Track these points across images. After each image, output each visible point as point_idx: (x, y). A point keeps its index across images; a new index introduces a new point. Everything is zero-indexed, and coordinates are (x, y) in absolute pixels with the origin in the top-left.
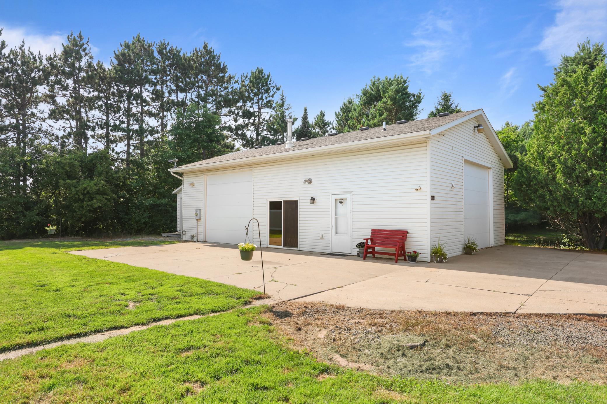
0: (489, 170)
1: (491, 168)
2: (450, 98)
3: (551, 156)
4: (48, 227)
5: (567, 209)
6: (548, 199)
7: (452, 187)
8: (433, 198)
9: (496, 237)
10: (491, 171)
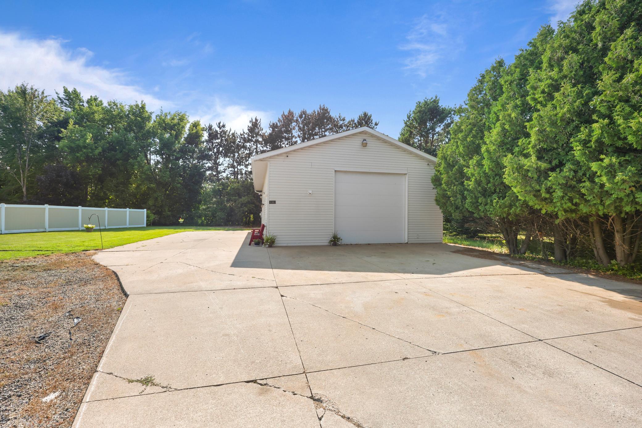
7: (309, 194)
8: (273, 202)
9: (416, 235)
10: (407, 176)
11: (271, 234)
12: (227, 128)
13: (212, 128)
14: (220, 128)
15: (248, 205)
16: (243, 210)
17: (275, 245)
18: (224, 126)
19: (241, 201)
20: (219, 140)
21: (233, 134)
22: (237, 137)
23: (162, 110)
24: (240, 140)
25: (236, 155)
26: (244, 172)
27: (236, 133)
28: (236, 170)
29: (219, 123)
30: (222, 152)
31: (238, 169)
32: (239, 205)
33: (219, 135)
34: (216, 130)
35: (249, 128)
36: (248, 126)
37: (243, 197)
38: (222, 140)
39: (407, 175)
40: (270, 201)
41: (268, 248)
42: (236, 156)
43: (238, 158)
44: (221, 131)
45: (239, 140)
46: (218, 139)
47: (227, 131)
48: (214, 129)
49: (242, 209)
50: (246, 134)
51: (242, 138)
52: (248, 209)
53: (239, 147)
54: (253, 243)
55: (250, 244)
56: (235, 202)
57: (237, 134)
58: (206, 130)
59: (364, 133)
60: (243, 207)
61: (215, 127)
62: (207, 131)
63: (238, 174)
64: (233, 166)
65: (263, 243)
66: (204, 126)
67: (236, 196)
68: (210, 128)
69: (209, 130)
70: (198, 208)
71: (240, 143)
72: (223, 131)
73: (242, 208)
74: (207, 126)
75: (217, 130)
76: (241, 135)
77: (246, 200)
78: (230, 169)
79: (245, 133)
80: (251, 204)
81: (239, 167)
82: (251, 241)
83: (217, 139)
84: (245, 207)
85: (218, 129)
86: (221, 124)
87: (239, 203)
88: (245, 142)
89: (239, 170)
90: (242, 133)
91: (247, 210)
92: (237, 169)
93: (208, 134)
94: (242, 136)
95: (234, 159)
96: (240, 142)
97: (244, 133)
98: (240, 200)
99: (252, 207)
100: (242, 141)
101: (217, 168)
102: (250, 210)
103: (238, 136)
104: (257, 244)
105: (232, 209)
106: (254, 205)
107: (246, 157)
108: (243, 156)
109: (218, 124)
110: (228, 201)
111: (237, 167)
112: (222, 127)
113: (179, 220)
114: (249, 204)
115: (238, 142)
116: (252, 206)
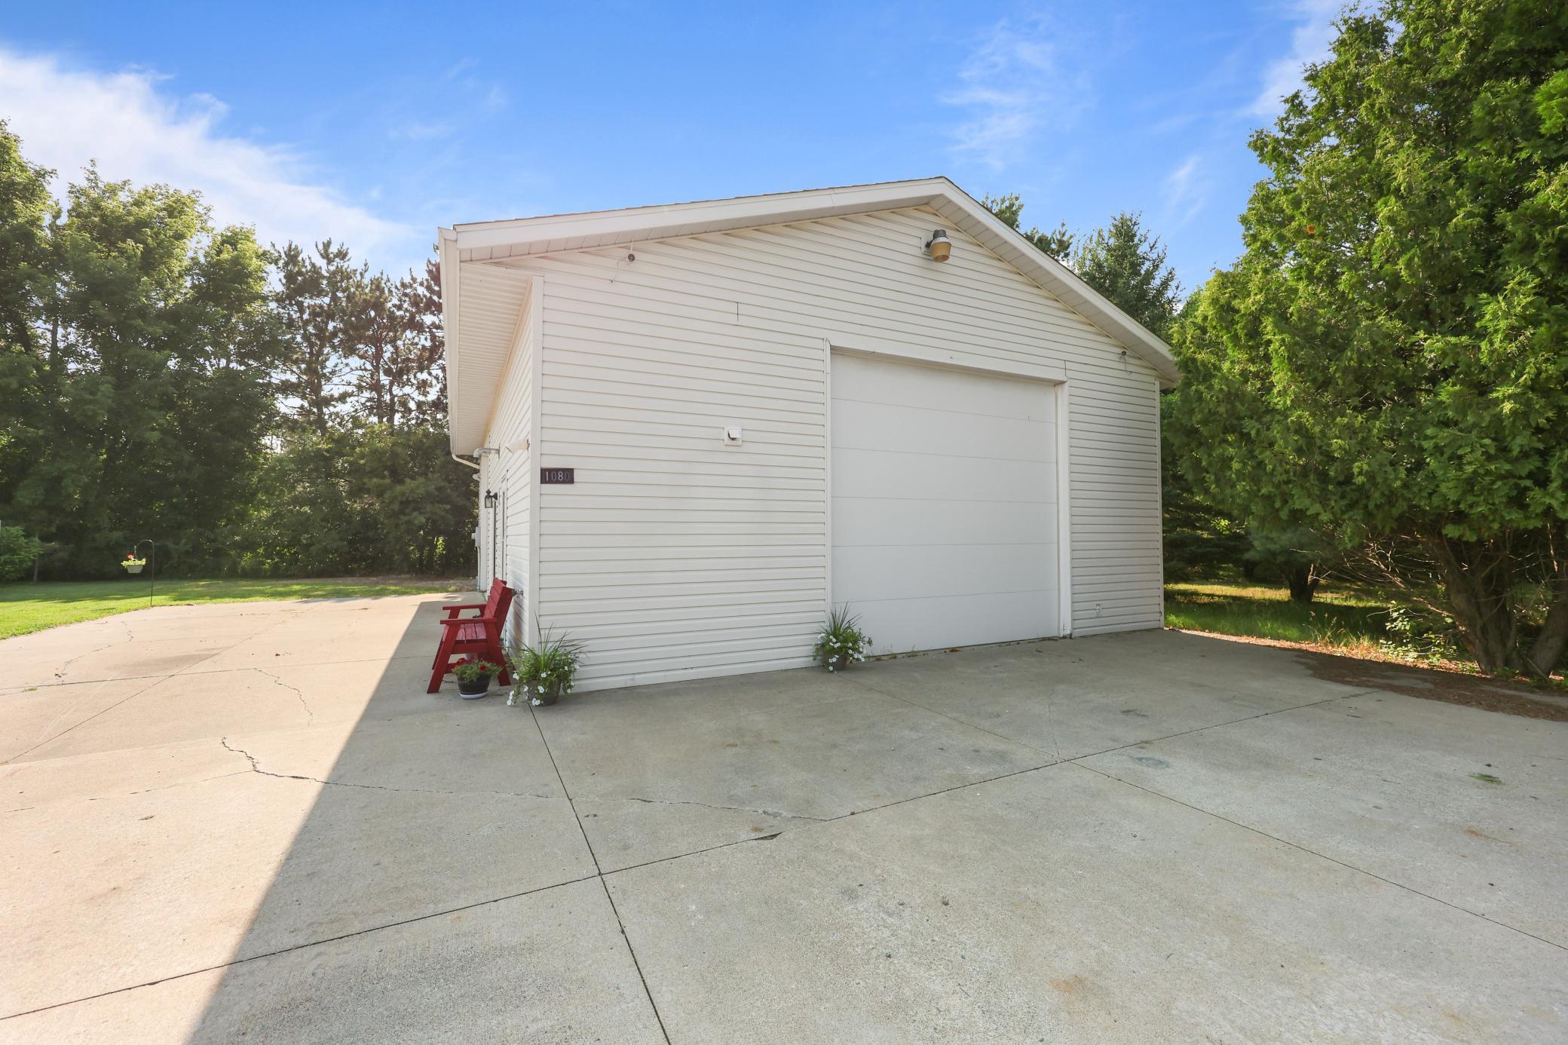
0: (1059, 389)
1: (1062, 383)
2: (1136, 228)
3: (1253, 308)
4: (128, 560)
5: (1315, 508)
6: (1238, 472)
7: (727, 441)
8: (560, 475)
9: (1093, 605)
10: (1064, 393)
11: (556, 635)
12: (353, 263)
13: (300, 258)
14: (330, 261)
15: (429, 507)
16: (409, 522)
17: (579, 685)
18: (342, 255)
19: (403, 494)
20: (327, 300)
21: (376, 284)
22: (390, 291)
23: (93, 173)
24: (400, 300)
25: (388, 351)
26: (412, 405)
27: (385, 278)
28: (387, 398)
29: (327, 245)
30: (334, 334)
31: (393, 397)
32: (396, 507)
33: (325, 282)
34: (313, 265)
35: (431, 267)
36: (429, 261)
37: (408, 480)
38: (334, 299)
39: (1066, 385)
40: (543, 471)
41: (538, 715)
42: (387, 355)
43: (394, 361)
44: (332, 268)
45: (395, 301)
46: (320, 293)
47: (355, 271)
48: (307, 263)
49: (404, 518)
50: (421, 284)
51: (405, 295)
52: (428, 519)
53: (396, 325)
54: (450, 681)
55: (434, 688)
56: (380, 495)
57: (388, 280)
58: (276, 262)
59: (928, 208)
60: (407, 511)
61: (311, 256)
62: (281, 263)
63: (393, 411)
64: (376, 387)
65: (505, 680)
66: (268, 247)
67: (384, 477)
68: (292, 256)
69: (286, 264)
70: (243, 516)
71: (401, 313)
72: (339, 270)
73: (404, 515)
74: (282, 247)
75: (318, 264)
76: (403, 285)
77: (421, 491)
78: (367, 394)
79: (419, 280)
80: (438, 502)
81: (396, 390)
82: (441, 667)
83: (318, 296)
84: (415, 514)
85: (321, 263)
86: (333, 249)
87: (395, 498)
88: (419, 312)
89: (396, 399)
90: (407, 280)
91: (424, 520)
92: (391, 394)
93: (282, 274)
94: (408, 291)
95: (378, 363)
96: (399, 308)
97: (414, 280)
98: (399, 488)
99: (443, 514)
100: (405, 305)
101: (317, 389)
102: (434, 522)
103: (394, 290)
104: (475, 687)
105: (368, 522)
106: (448, 507)
107: (420, 359)
108: (412, 357)
109: (321, 247)
110: (356, 493)
111: (390, 391)
112: (336, 256)
113: (125, 563)
114: (432, 503)
115: (395, 306)
116: (442, 509)
